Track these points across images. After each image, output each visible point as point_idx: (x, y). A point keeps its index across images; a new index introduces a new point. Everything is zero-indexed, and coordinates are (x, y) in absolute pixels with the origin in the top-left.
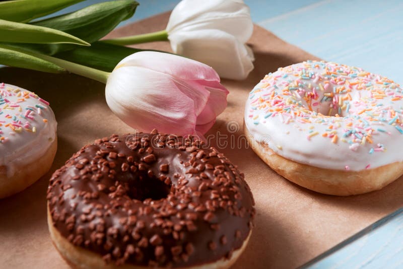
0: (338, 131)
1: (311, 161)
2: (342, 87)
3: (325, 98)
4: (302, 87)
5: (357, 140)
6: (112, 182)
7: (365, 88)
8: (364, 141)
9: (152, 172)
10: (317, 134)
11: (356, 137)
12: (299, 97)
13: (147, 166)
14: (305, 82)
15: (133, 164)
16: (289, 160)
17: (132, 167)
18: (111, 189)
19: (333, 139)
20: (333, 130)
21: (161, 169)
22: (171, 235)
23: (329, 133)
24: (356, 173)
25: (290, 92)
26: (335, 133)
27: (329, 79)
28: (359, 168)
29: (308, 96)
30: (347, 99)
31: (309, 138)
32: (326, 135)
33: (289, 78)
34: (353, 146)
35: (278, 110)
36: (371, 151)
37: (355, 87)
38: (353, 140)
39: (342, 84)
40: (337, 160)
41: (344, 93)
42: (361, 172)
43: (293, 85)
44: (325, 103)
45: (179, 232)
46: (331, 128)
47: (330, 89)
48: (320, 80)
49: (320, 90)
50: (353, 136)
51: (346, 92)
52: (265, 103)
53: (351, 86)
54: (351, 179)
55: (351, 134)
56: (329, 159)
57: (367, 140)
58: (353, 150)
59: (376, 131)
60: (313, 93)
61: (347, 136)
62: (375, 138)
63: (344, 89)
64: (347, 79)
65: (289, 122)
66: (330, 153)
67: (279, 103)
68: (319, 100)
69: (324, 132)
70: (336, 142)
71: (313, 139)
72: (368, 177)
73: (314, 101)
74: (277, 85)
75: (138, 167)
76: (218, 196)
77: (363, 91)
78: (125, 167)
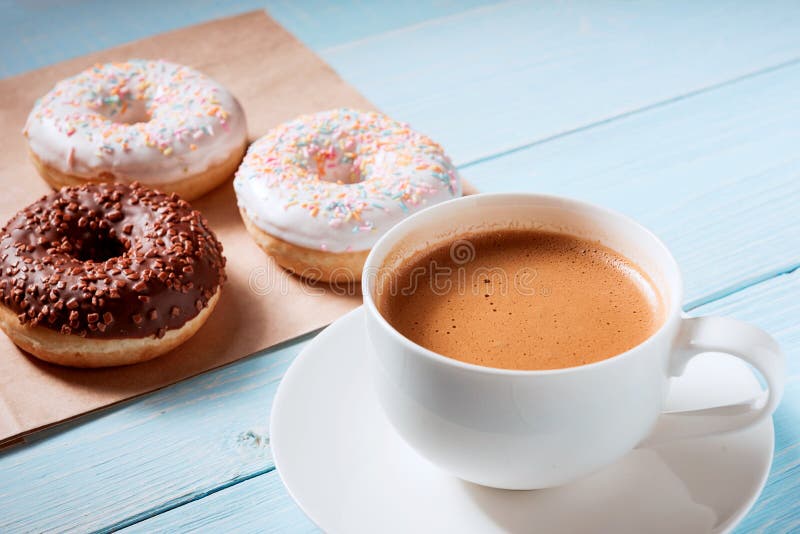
0: (323, 202)
1: (286, 236)
2: (368, 146)
3: (345, 159)
4: (316, 143)
5: (341, 215)
6: (58, 237)
7: (393, 150)
8: (349, 216)
9: (114, 232)
10: (297, 203)
11: (341, 211)
12: (306, 155)
13: (109, 223)
14: (321, 137)
15: (94, 220)
16: (265, 232)
17: (92, 223)
18: (53, 244)
19: (312, 212)
20: (318, 201)
21: (124, 229)
22: (88, 300)
23: (310, 204)
24: (335, 255)
25: (295, 149)
26: (317, 205)
27: (355, 135)
28: (338, 248)
29: (322, 155)
30: (370, 162)
31: (286, 208)
32: (305, 206)
33: (303, 131)
34: (332, 222)
35: (268, 171)
36: (355, 229)
37: (382, 147)
38: (334, 215)
39: (369, 142)
40: (312, 237)
41: (368, 154)
42: (341, 255)
43: (303, 140)
44: (345, 166)
45: (98, 298)
46: (316, 197)
47: (352, 148)
48: (344, 135)
49: (339, 148)
50: (337, 209)
51: (372, 153)
52: (258, 160)
53: (378, 146)
54: (328, 262)
55: (336, 206)
56: (304, 235)
57: (353, 217)
58: (333, 227)
59: (369, 206)
60: (330, 151)
61: (330, 209)
62: (366, 215)
63: (369, 149)
64: (377, 136)
65: (271, 187)
66: (306, 229)
67: (273, 162)
68: (336, 161)
69: (305, 202)
70: (315, 214)
71: (291, 209)
72: (350, 262)
73: (328, 162)
74: (283, 139)
75: (98, 223)
76: (160, 265)
77: (390, 153)
78: (82, 222)
